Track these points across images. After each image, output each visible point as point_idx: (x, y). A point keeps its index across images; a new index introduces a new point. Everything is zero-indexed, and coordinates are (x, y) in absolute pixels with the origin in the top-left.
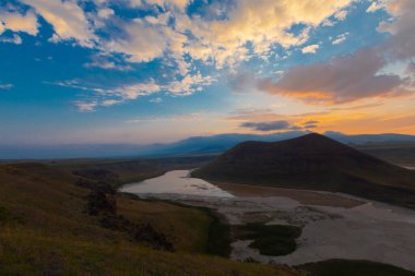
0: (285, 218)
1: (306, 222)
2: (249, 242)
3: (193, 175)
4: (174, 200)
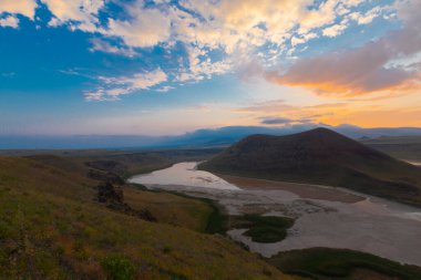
0: (281, 210)
1: (301, 215)
3: (199, 168)
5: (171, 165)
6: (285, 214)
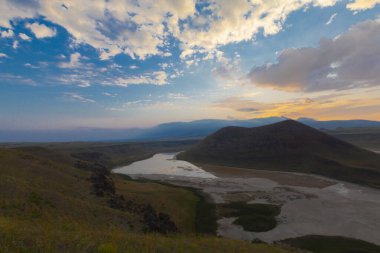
1: (285, 202)
2: (233, 219)
3: (179, 158)
4: (163, 180)
5: (151, 156)
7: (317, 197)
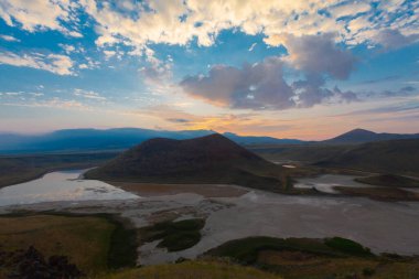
6: (195, 216)
7: (234, 205)
